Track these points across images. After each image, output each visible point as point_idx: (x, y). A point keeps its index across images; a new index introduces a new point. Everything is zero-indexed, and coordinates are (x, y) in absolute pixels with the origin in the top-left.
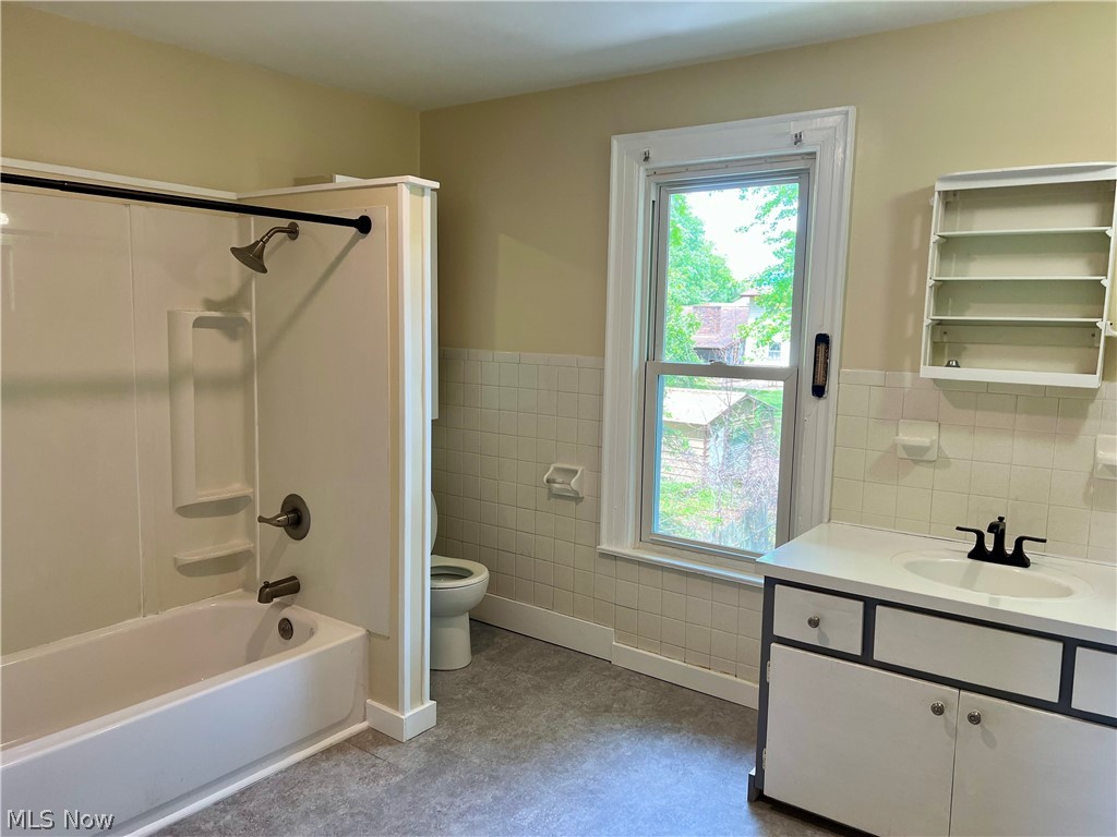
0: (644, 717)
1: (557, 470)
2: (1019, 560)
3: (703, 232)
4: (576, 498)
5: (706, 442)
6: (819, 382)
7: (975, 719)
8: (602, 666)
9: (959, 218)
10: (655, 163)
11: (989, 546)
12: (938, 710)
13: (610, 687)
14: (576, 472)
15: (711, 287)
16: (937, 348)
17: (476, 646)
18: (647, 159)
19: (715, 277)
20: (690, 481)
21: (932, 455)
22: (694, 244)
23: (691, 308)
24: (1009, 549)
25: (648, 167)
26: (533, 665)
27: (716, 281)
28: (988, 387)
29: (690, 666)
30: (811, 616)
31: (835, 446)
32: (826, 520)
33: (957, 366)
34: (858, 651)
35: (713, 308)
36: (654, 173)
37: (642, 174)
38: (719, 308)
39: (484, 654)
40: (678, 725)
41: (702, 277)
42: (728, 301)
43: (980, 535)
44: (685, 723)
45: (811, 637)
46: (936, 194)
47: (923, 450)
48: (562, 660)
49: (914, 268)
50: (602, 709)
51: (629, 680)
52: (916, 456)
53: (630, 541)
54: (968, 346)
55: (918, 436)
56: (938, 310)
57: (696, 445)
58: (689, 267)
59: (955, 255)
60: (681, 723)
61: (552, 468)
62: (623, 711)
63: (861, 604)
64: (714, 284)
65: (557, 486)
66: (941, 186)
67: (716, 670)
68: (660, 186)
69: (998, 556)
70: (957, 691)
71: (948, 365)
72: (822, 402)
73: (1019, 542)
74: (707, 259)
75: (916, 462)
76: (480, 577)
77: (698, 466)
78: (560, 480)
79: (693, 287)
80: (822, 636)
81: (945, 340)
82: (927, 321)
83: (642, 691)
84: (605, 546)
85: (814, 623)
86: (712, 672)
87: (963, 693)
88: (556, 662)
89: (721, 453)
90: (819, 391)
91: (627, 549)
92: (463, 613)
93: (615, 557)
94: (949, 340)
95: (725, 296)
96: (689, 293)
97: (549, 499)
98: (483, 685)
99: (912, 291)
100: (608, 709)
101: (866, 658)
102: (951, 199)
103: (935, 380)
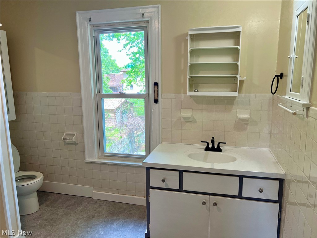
0: (106, 217)
1: (66, 134)
2: (219, 150)
3: (108, 53)
4: (75, 144)
5: (115, 115)
6: (156, 98)
7: (215, 205)
8: (90, 200)
9: (195, 43)
10: (93, 22)
11: (210, 146)
12: (204, 203)
13: (94, 208)
14: (74, 135)
15: (112, 69)
16: (191, 85)
17: (41, 202)
18: (90, 20)
19: (113, 65)
20: (111, 126)
21: (191, 120)
22: (106, 56)
23: (107, 75)
24: (216, 146)
25: (91, 24)
26: (64, 205)
27: (113, 67)
28: (206, 97)
29: (120, 195)
30: (162, 178)
31: (162, 119)
32: (161, 142)
33: (197, 91)
34: (178, 188)
35: (113, 75)
36: (92, 26)
37: (89, 27)
38: (115, 75)
39: (44, 204)
40: (118, 217)
41: (109, 66)
42: (117, 73)
43: (208, 143)
44: (121, 216)
45: (163, 185)
46: (189, 35)
47: (189, 118)
48: (75, 201)
49: (183, 60)
50: (92, 217)
51: (100, 204)
52: (187, 120)
53: (96, 156)
54: (200, 84)
55: (187, 114)
56: (191, 74)
57: (112, 115)
58: (105, 63)
59: (194, 56)
60: (119, 216)
61: (65, 134)
62: (99, 216)
63: (178, 172)
64: (112, 68)
65: (67, 140)
66: (190, 33)
67: (129, 195)
68: (96, 31)
69: (213, 149)
70: (208, 196)
71: (195, 91)
72: (157, 105)
73: (219, 144)
74: (110, 61)
75: (187, 122)
76: (40, 178)
77: (113, 122)
78: (69, 138)
79: (106, 69)
80: (166, 184)
81: (193, 83)
82: (188, 77)
83: (105, 207)
84: (88, 159)
85: (163, 181)
86: (128, 196)
87: (211, 197)
88: (73, 202)
89: (120, 117)
90: (156, 101)
91: (96, 160)
92: (34, 192)
93: (91, 163)
94: (195, 83)
95: (116, 71)
96: (105, 71)
97: (65, 145)
98: (45, 217)
99: (182, 67)
100: (93, 217)
101: (181, 190)
102: (192, 37)
103: (190, 96)
